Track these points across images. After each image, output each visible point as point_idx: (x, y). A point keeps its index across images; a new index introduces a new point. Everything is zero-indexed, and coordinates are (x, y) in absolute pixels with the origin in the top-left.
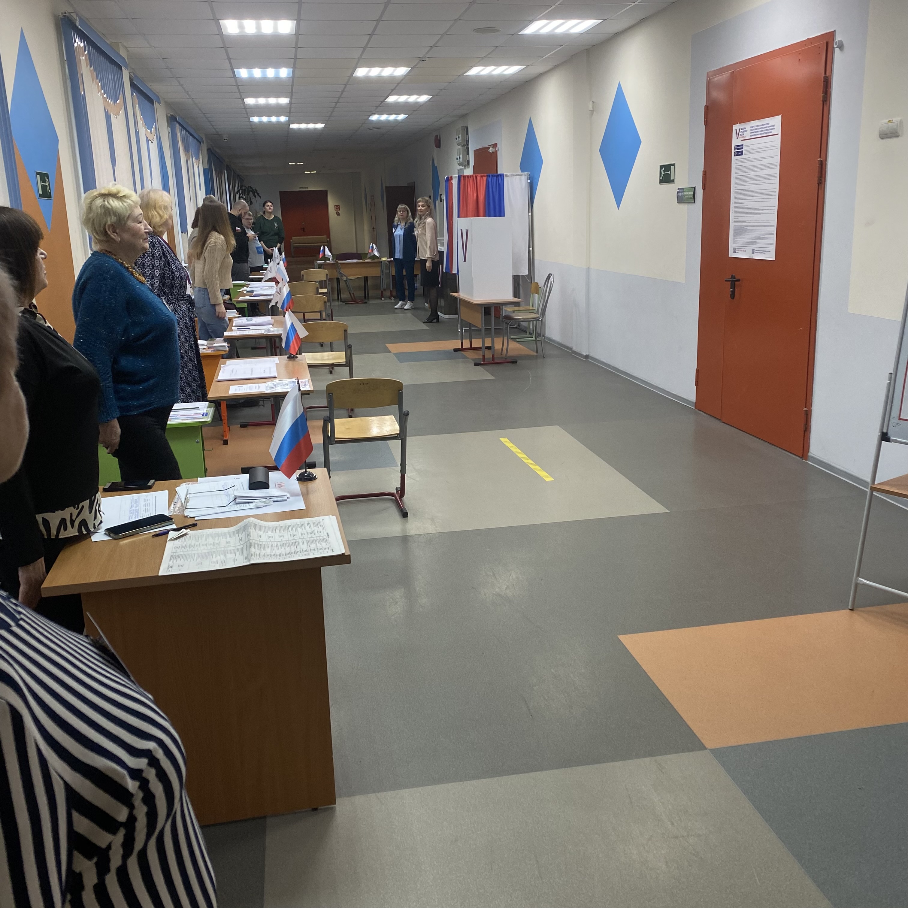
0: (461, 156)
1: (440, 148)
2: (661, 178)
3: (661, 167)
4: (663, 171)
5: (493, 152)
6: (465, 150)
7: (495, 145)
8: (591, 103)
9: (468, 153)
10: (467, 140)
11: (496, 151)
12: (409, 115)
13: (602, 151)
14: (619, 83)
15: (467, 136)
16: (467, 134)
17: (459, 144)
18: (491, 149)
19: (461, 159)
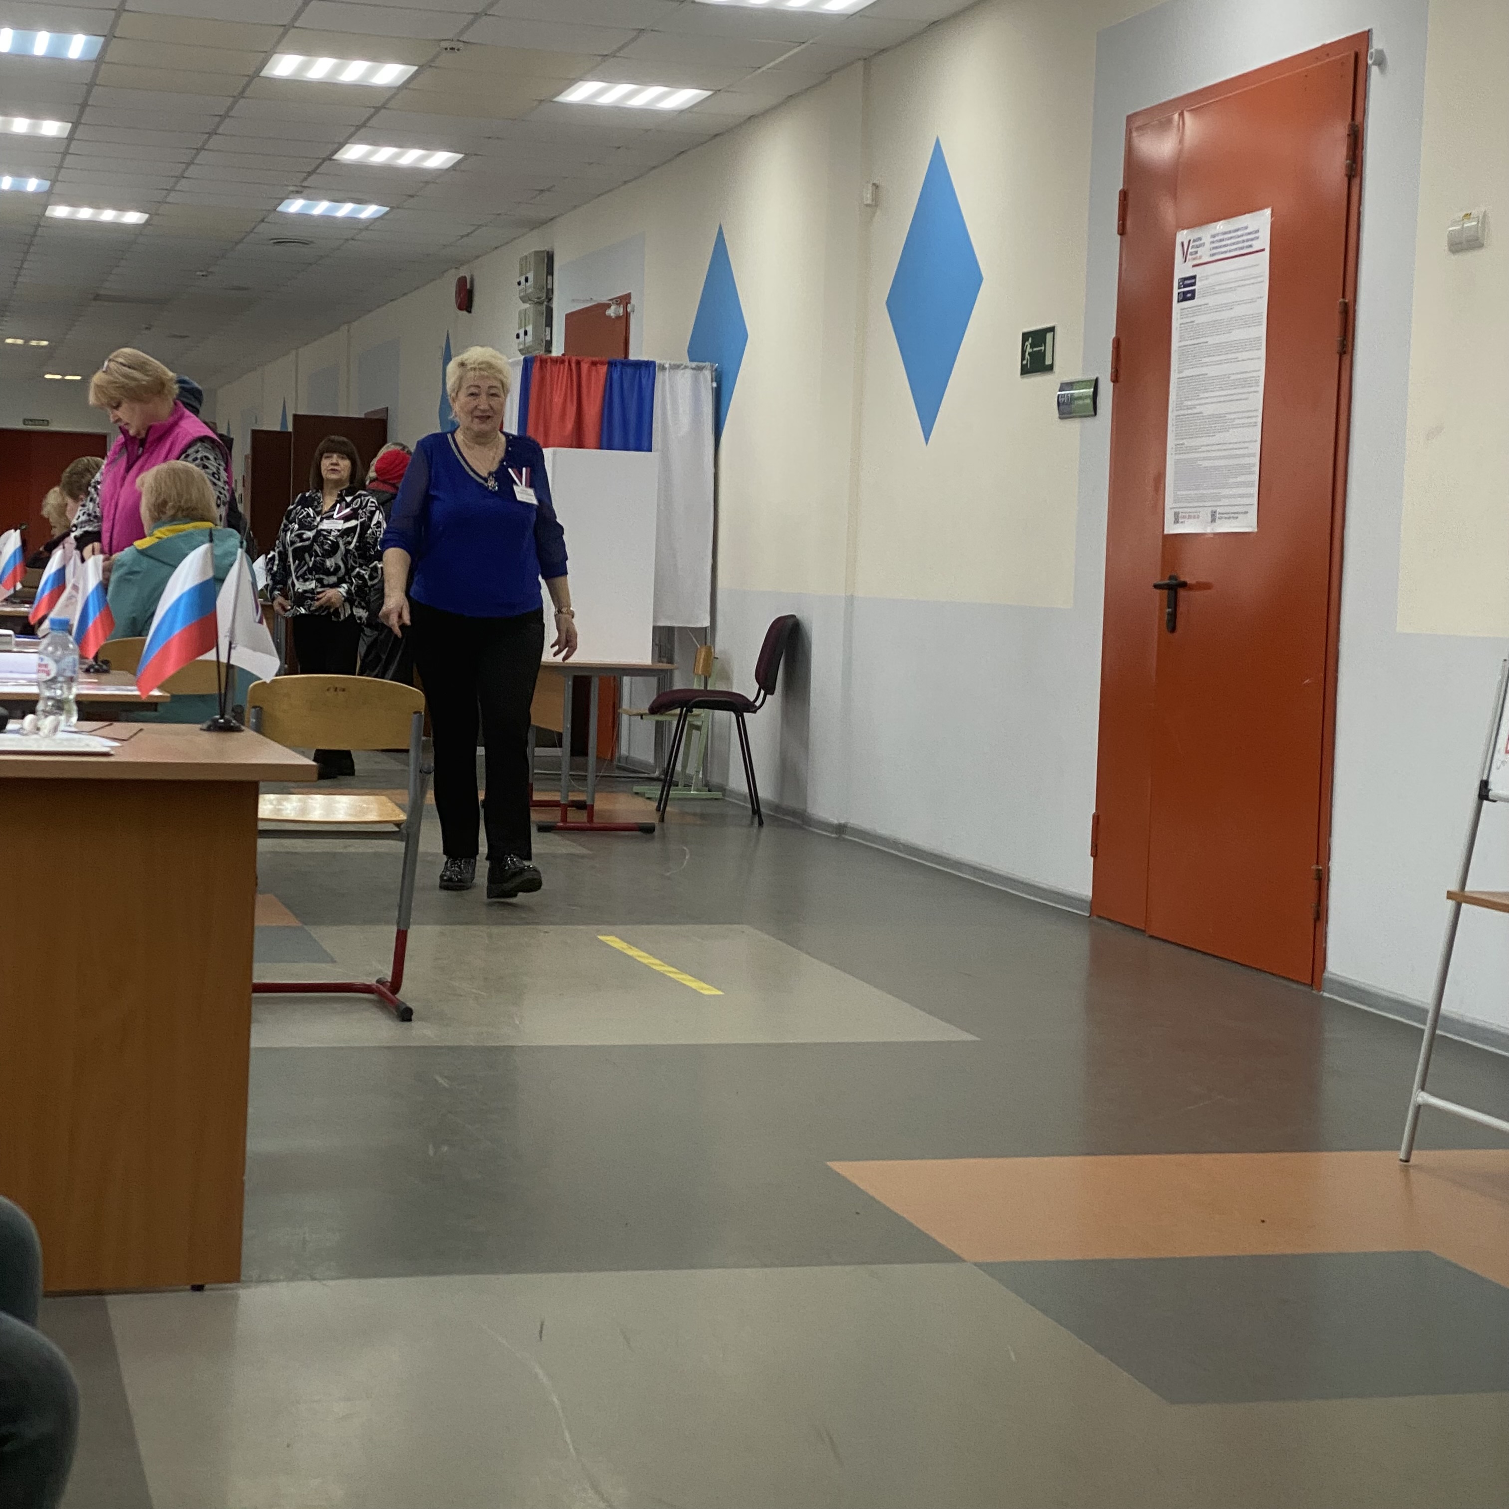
0: (530, 329)
1: (470, 312)
2: (1025, 362)
3: (1026, 336)
4: (1029, 346)
5: (618, 318)
6: (543, 314)
7: (625, 300)
8: (871, 188)
9: (549, 323)
10: (550, 287)
11: (627, 315)
12: (392, 208)
13: (891, 304)
14: (938, 141)
15: (550, 278)
16: (550, 272)
17: (524, 299)
18: (613, 307)
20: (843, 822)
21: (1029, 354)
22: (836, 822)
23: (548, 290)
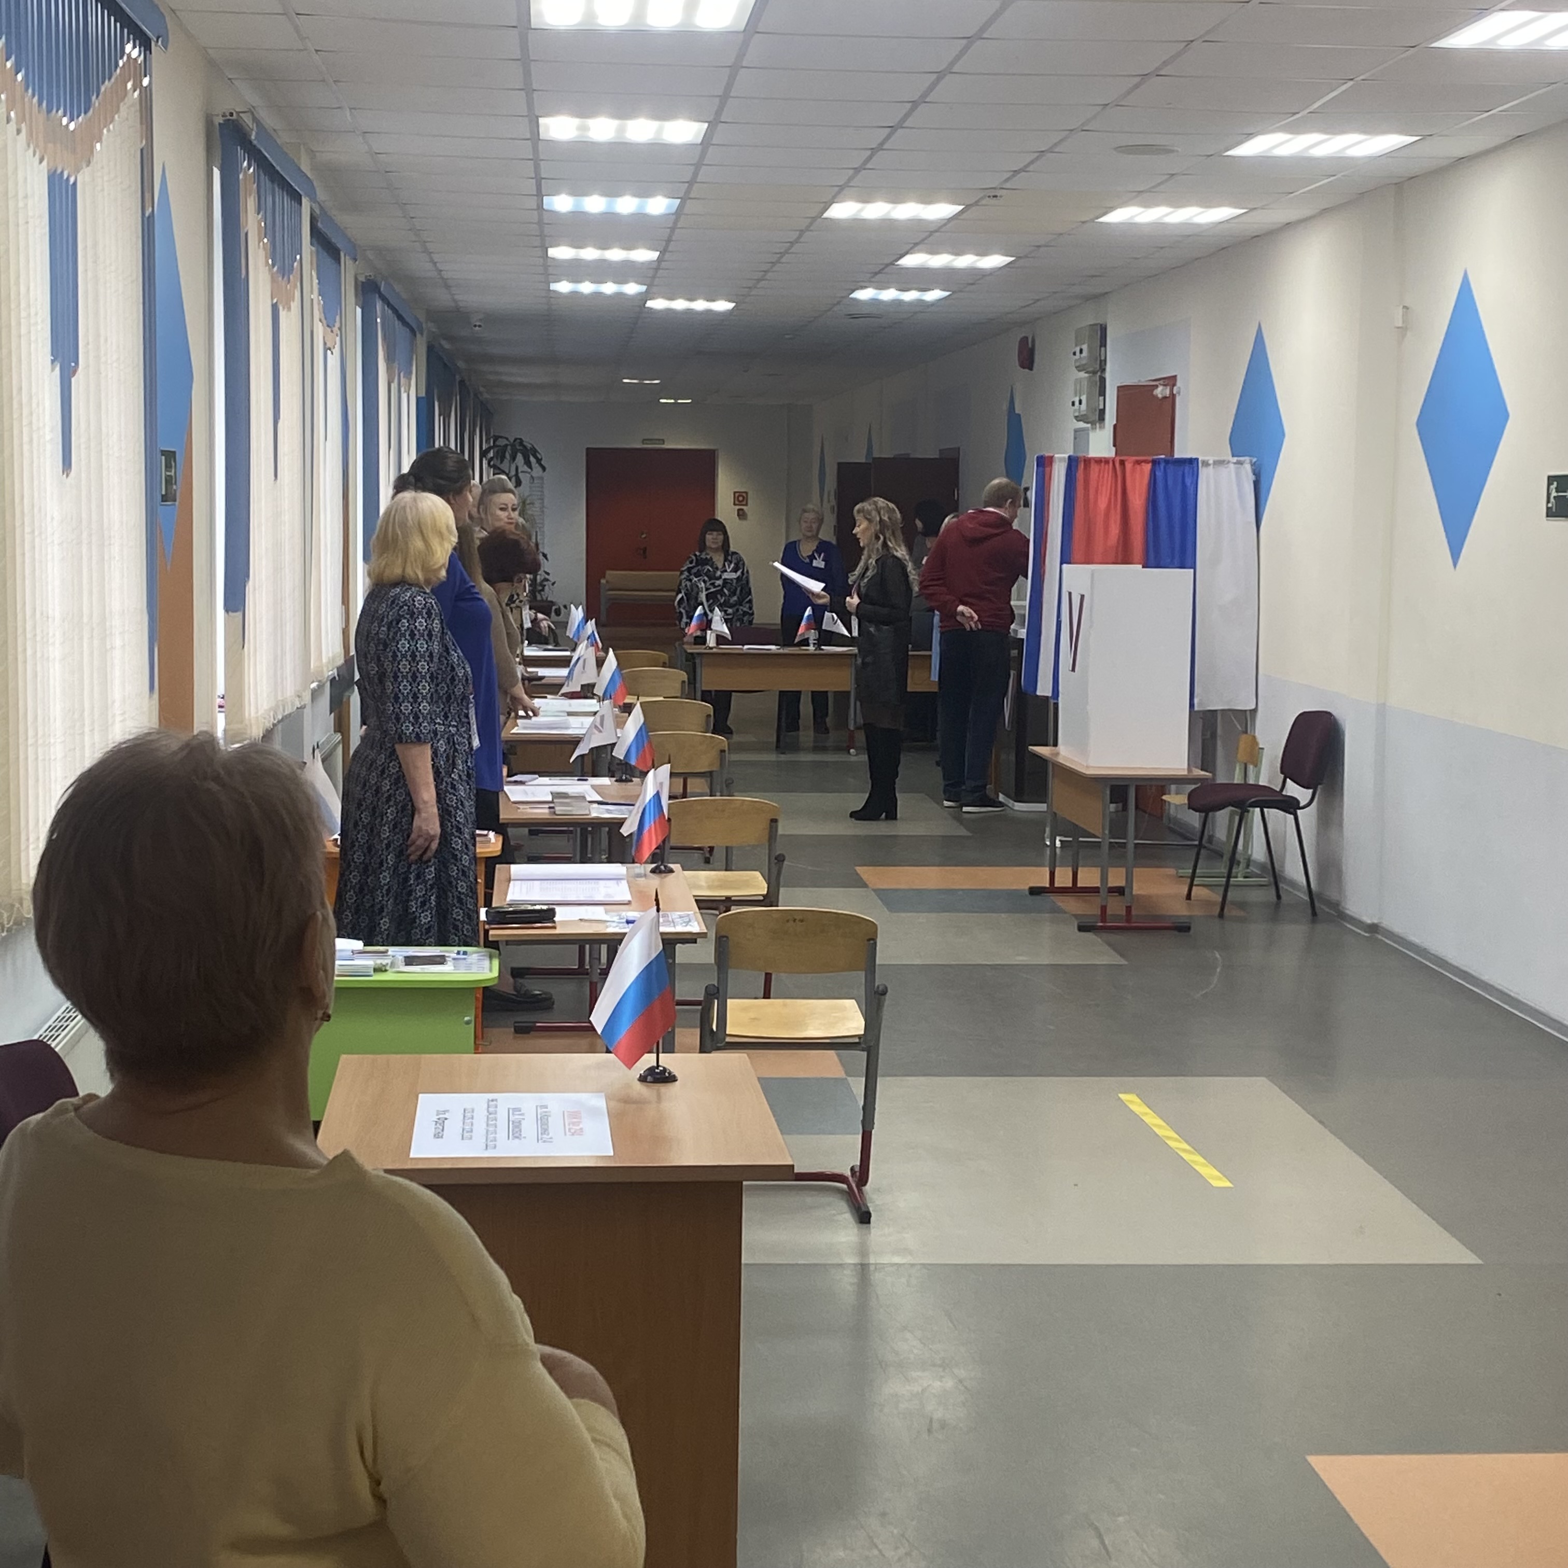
0: (1084, 398)
1: (1031, 369)
2: (1550, 505)
3: (1551, 479)
4: (1554, 490)
5: (1165, 398)
6: (1096, 384)
7: (1171, 381)
8: (1400, 310)
9: (1102, 393)
10: (1103, 358)
11: (1173, 397)
12: (954, 292)
13: (1421, 424)
14: (1465, 277)
15: (1103, 349)
16: (1103, 344)
17: (1080, 368)
18: (1160, 388)
19: (1084, 406)
20: (1376, 921)
21: (1555, 497)
22: (1369, 922)
23: (1101, 361)
